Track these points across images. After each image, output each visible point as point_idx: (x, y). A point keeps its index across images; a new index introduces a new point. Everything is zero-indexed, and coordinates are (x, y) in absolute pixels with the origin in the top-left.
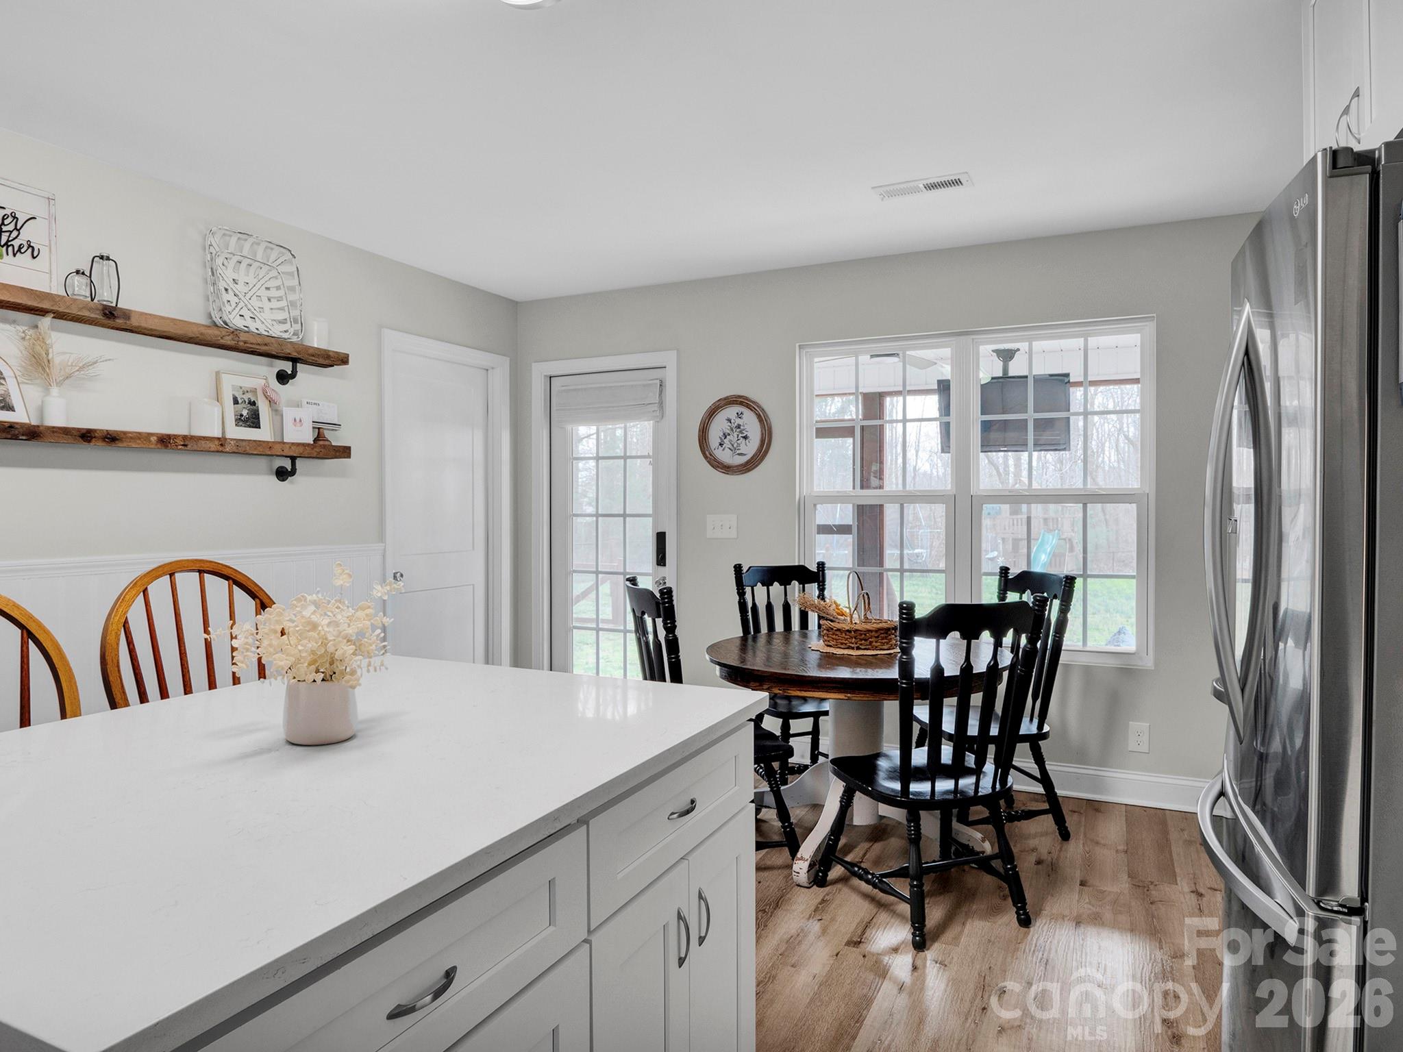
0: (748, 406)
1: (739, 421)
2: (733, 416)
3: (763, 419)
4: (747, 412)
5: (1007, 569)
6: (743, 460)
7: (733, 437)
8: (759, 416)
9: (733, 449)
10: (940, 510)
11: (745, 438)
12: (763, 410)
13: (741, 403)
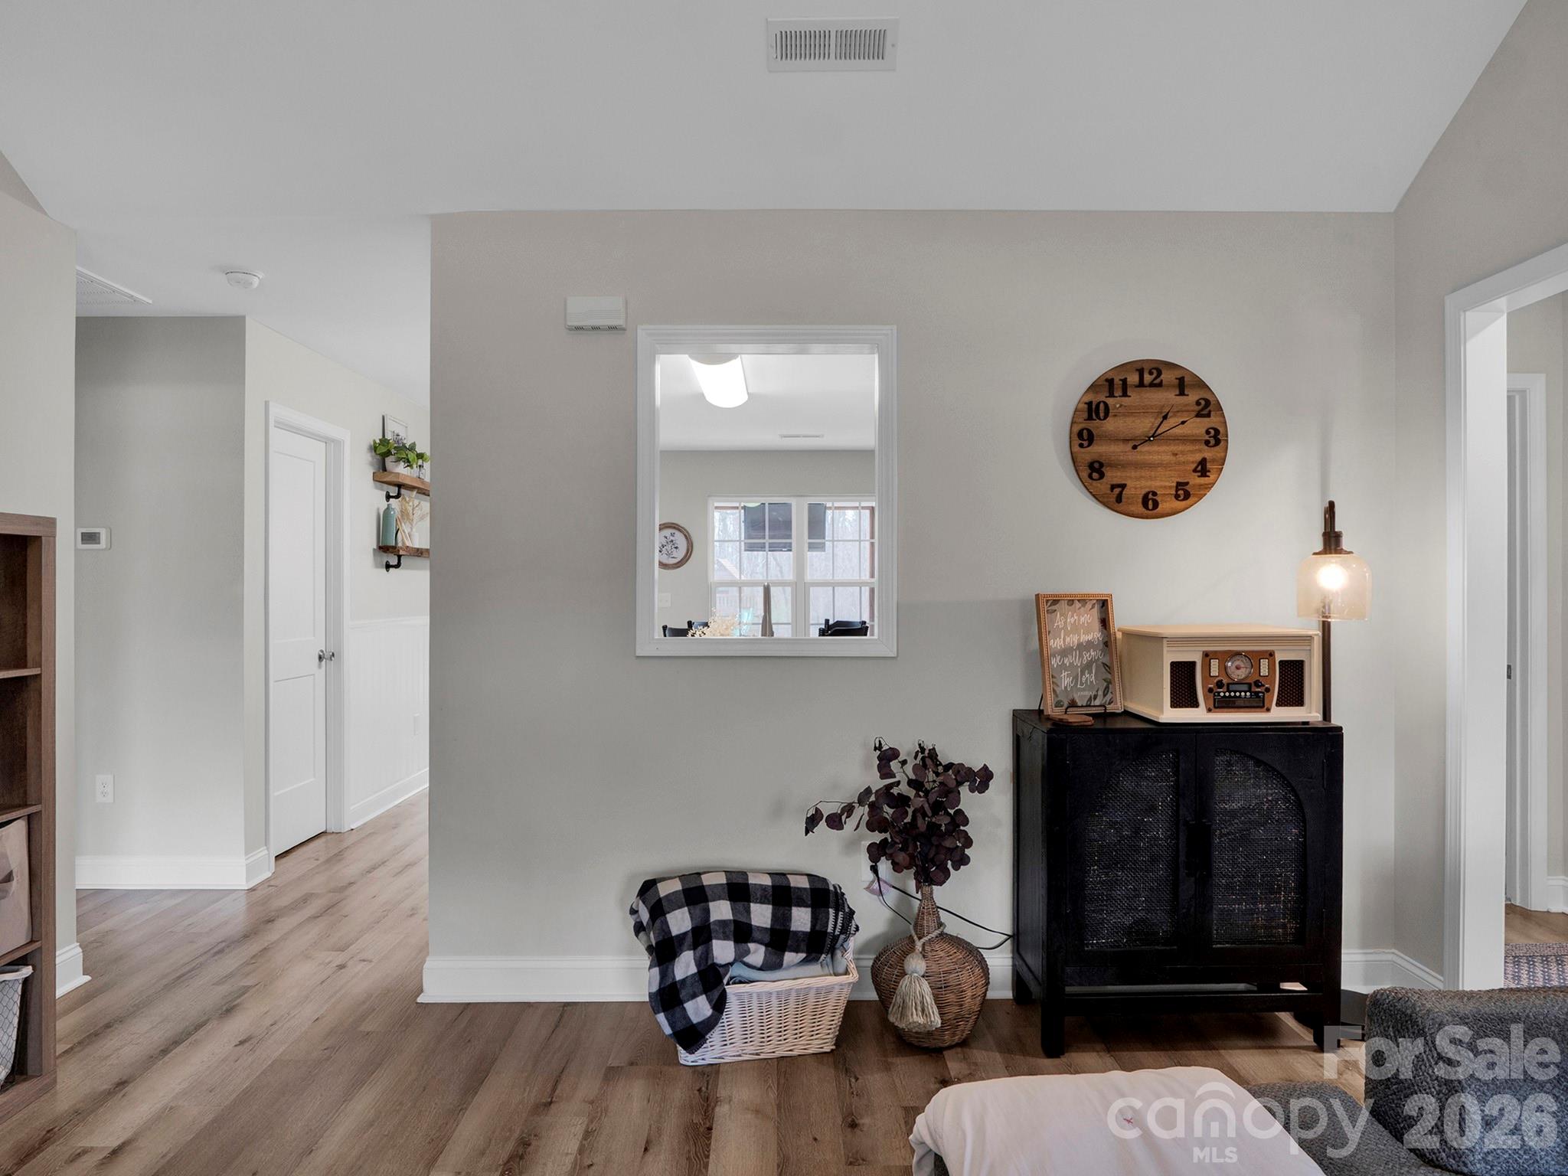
0: (679, 530)
1: (672, 538)
2: (668, 535)
3: (688, 537)
4: (678, 534)
5: (828, 620)
6: (675, 561)
7: (668, 547)
8: (685, 536)
9: (668, 554)
10: (789, 589)
11: (676, 548)
12: (687, 532)
13: (674, 528)
